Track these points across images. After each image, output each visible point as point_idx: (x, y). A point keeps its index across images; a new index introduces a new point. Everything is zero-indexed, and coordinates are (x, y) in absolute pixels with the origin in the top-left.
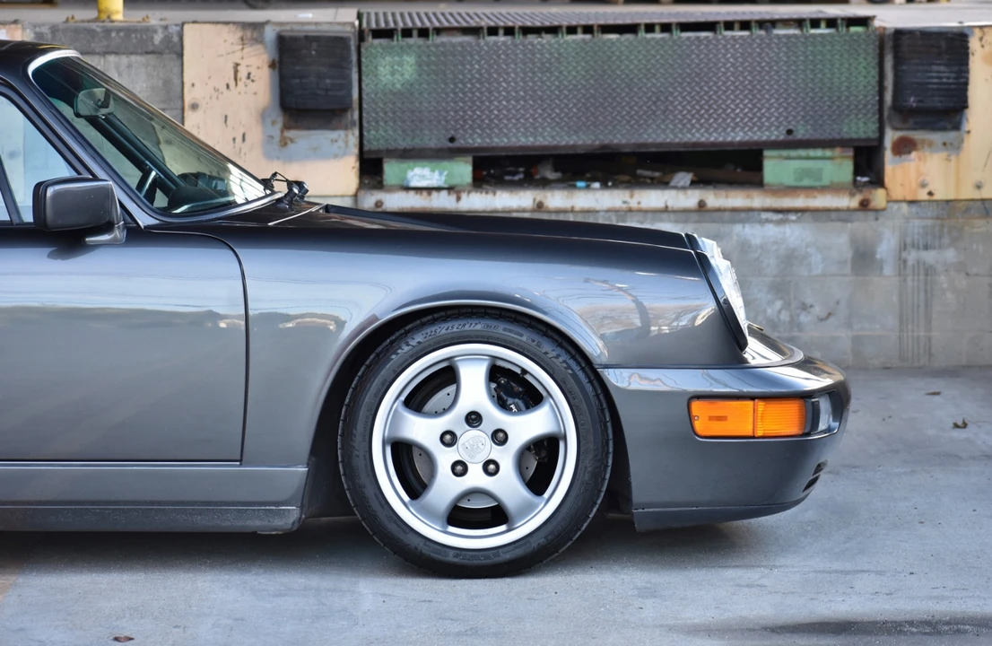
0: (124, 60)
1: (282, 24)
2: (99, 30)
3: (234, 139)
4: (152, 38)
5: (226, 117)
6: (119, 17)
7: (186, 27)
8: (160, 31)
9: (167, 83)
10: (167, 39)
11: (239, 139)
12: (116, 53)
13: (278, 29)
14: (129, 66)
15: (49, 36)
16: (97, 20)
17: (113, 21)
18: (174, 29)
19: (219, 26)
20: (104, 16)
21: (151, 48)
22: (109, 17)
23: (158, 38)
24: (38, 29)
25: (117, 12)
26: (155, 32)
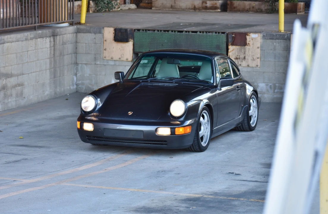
0: (279, 41)
2: (275, 35)
4: (285, 37)
7: (291, 35)
9: (287, 45)
10: (288, 37)
12: (278, 39)
14: (280, 42)
15: (265, 36)
18: (289, 35)
21: (284, 39)
22: (281, 31)
23: (286, 37)
24: (264, 34)
26: (285, 35)
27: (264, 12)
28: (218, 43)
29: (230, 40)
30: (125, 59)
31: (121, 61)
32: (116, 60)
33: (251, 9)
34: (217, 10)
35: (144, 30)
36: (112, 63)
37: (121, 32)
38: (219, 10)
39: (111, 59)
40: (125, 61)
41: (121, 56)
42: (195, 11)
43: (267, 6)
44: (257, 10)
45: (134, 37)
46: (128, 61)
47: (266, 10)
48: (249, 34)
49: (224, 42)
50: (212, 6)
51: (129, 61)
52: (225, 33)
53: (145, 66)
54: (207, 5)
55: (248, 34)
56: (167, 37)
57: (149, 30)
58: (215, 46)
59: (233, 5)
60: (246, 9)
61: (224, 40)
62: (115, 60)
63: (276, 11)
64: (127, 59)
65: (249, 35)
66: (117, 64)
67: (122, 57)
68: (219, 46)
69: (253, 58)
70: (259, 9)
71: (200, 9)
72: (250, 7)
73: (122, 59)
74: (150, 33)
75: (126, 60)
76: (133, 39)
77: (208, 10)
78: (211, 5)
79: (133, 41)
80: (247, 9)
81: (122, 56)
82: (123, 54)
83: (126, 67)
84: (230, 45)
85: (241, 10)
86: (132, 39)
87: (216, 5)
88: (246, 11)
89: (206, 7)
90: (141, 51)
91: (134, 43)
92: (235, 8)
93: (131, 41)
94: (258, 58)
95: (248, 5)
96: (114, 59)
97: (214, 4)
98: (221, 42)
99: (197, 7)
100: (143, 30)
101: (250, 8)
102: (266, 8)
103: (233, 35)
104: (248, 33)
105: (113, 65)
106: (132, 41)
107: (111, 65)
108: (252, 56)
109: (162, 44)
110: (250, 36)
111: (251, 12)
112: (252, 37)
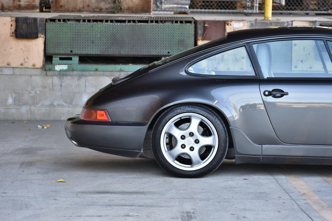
1: (321, 21)
2: (269, 23)
3: (306, 55)
5: (304, 48)
6: (270, 19)
7: (294, 22)
8: (286, 23)
11: (308, 55)
13: (320, 23)
15: (255, 24)
16: (264, 20)
17: (270, 20)
18: (290, 23)
19: (303, 22)
20: (266, 19)
22: (268, 19)
24: (251, 23)
25: (270, 18)
26: (285, 23)
27: (104, 12)
28: (181, 38)
29: (200, 32)
30: (30, 65)
31: (24, 68)
32: (15, 67)
33: (86, 8)
34: (36, 10)
35: (62, 20)
36: (8, 72)
37: (27, 23)
38: (38, 10)
39: (8, 66)
40: (31, 68)
41: (24, 60)
42: (3, 11)
43: (108, 3)
44: (93, 9)
45: (47, 30)
46: (35, 68)
47: (107, 9)
48: (230, 23)
49: (190, 36)
50: (28, 5)
51: (37, 68)
52: (193, 22)
53: (63, 75)
54: (21, 3)
55: (228, 23)
56: (100, 30)
57: (69, 20)
58: (177, 42)
59: (59, 2)
60: (78, 8)
61: (192, 32)
62: (13, 68)
63: (122, 10)
64: (34, 65)
65: (229, 25)
66: (18, 73)
67: (25, 62)
68: (183, 41)
69: (236, 58)
70: (96, 8)
71: (11, 8)
72: (84, 4)
73: (26, 65)
74: (73, 24)
75: (33, 67)
76: (44, 33)
77: (23, 10)
78: (27, 3)
79: (44, 37)
80: (80, 8)
81: (26, 60)
82: (28, 58)
83: (32, 77)
84: (199, 40)
85: (71, 9)
86: (42, 34)
87: (34, 3)
88: (78, 11)
89: (20, 5)
90: (57, 52)
91: (46, 40)
92: (61, 7)
93: (40, 37)
94: (243, 58)
95: (81, 2)
96: (12, 66)
97: (32, 2)
98: (186, 35)
99: (5, 5)
100: (59, 20)
101: (83, 7)
102: (107, 6)
103: (206, 25)
104: (228, 21)
105: (11, 75)
106: (42, 37)
107: (7, 75)
108: (234, 55)
109: (93, 40)
110: (231, 25)
111: (85, 12)
112: (234, 27)
